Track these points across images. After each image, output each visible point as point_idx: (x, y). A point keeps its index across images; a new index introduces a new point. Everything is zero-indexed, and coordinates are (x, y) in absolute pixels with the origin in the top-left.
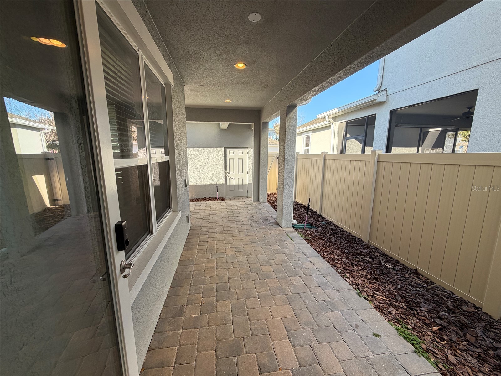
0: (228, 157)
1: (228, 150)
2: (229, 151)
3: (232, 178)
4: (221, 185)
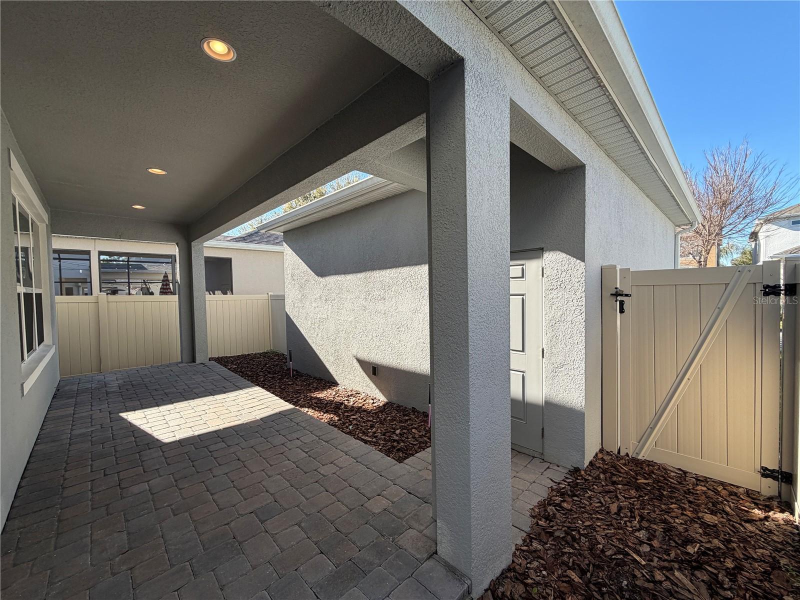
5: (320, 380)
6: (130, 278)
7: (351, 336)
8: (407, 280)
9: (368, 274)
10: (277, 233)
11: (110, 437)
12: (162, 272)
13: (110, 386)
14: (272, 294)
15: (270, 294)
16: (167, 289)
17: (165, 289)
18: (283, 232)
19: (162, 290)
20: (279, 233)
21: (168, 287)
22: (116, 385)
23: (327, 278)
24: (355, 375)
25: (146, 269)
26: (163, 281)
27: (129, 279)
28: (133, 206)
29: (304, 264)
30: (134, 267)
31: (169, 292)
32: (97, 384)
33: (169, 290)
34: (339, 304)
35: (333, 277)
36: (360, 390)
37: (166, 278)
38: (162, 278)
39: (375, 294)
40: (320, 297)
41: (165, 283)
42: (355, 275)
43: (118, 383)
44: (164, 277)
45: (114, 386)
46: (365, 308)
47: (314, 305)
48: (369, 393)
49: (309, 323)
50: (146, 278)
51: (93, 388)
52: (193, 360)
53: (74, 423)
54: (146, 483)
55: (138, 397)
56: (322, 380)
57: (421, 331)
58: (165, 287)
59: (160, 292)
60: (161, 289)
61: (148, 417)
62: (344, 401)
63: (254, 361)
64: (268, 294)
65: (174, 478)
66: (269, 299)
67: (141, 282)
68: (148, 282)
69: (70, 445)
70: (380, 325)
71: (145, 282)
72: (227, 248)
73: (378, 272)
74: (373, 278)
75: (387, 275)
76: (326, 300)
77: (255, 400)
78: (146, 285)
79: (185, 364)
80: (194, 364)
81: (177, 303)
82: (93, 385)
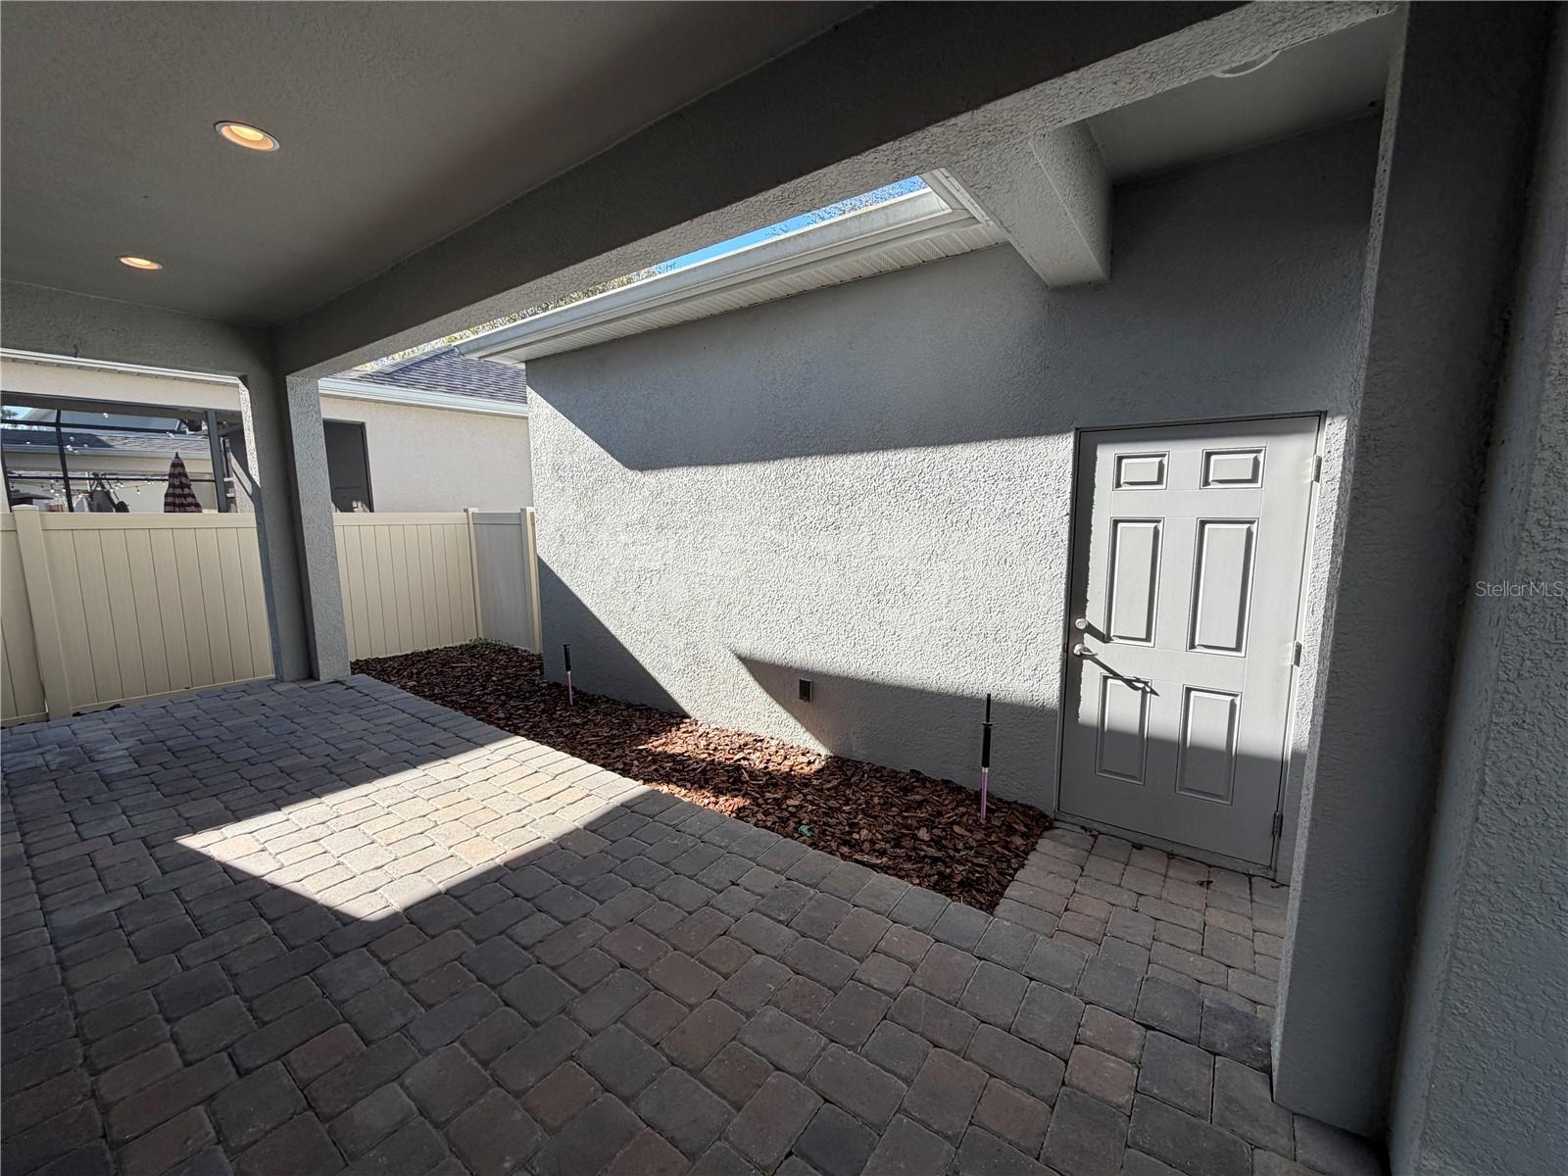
0: (1106, 504)
1: (1106, 456)
2: (1120, 459)
3: (1129, 682)
4: (1026, 714)
5: (646, 711)
6: (68, 466)
7: (737, 610)
8: (909, 483)
9: (789, 466)
10: (509, 363)
11: (188, 924)
12: (168, 455)
13: (102, 756)
14: (476, 510)
15: (471, 510)
16: (185, 496)
17: (179, 496)
18: (526, 362)
19: (170, 499)
20: (514, 363)
21: (186, 491)
22: (120, 753)
23: (665, 475)
24: (747, 699)
25: (109, 446)
26: (171, 475)
27: (65, 471)
28: (123, 260)
29: (589, 442)
30: (80, 441)
31: (190, 505)
32: (60, 754)
33: (190, 500)
34: (700, 538)
35: (681, 472)
36: (762, 733)
37: (177, 471)
38: (167, 469)
39: (807, 514)
40: (642, 521)
41: (177, 482)
42: (748, 467)
43: (125, 746)
44: (174, 465)
45: (116, 754)
46: (777, 548)
47: (623, 538)
48: (786, 740)
49: (609, 580)
50: (102, 467)
51: (54, 767)
52: (311, 673)
53: (45, 888)
54: (395, 1085)
55: (206, 785)
56: (650, 709)
57: (945, 601)
58: (178, 491)
59: (166, 504)
60: (166, 495)
61: (272, 848)
62: (739, 760)
63: (453, 668)
64: (466, 511)
65: (473, 1055)
66: (471, 523)
67: (89, 479)
68: (105, 479)
69: (63, 969)
70: (824, 588)
71: (97, 478)
72: (354, 399)
73: (819, 461)
74: (803, 478)
75: (847, 469)
76: (660, 528)
77: (542, 777)
78: (103, 487)
79: (293, 685)
80: (316, 683)
81: (254, 533)
82: (48, 757)
